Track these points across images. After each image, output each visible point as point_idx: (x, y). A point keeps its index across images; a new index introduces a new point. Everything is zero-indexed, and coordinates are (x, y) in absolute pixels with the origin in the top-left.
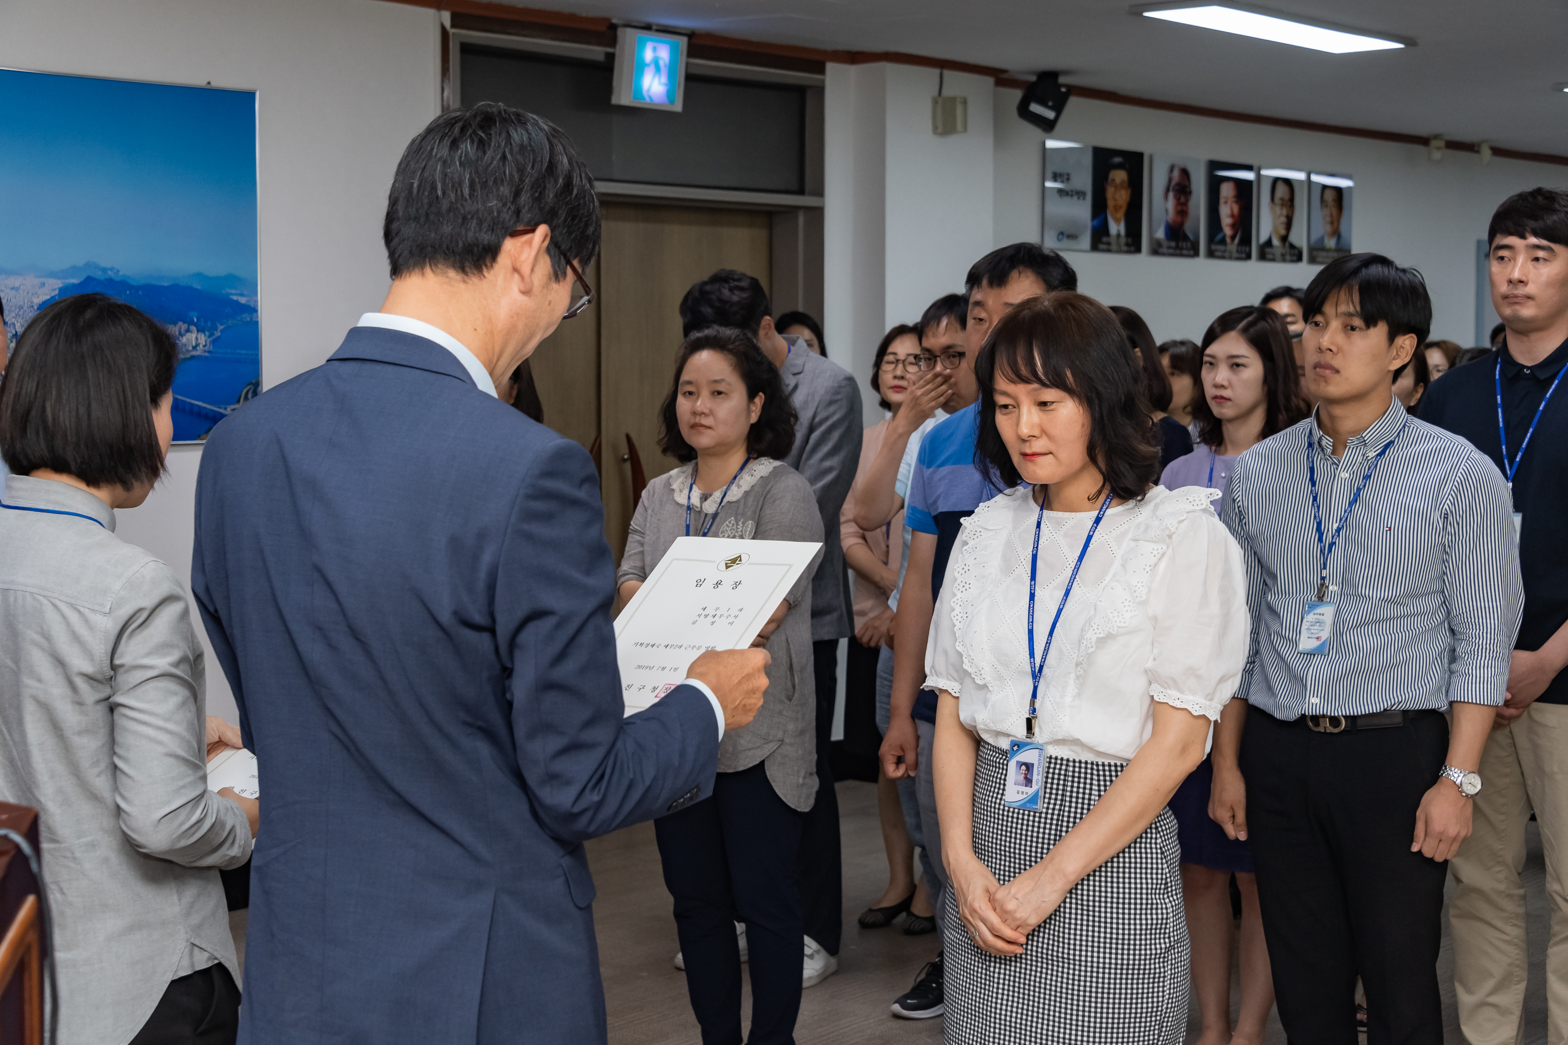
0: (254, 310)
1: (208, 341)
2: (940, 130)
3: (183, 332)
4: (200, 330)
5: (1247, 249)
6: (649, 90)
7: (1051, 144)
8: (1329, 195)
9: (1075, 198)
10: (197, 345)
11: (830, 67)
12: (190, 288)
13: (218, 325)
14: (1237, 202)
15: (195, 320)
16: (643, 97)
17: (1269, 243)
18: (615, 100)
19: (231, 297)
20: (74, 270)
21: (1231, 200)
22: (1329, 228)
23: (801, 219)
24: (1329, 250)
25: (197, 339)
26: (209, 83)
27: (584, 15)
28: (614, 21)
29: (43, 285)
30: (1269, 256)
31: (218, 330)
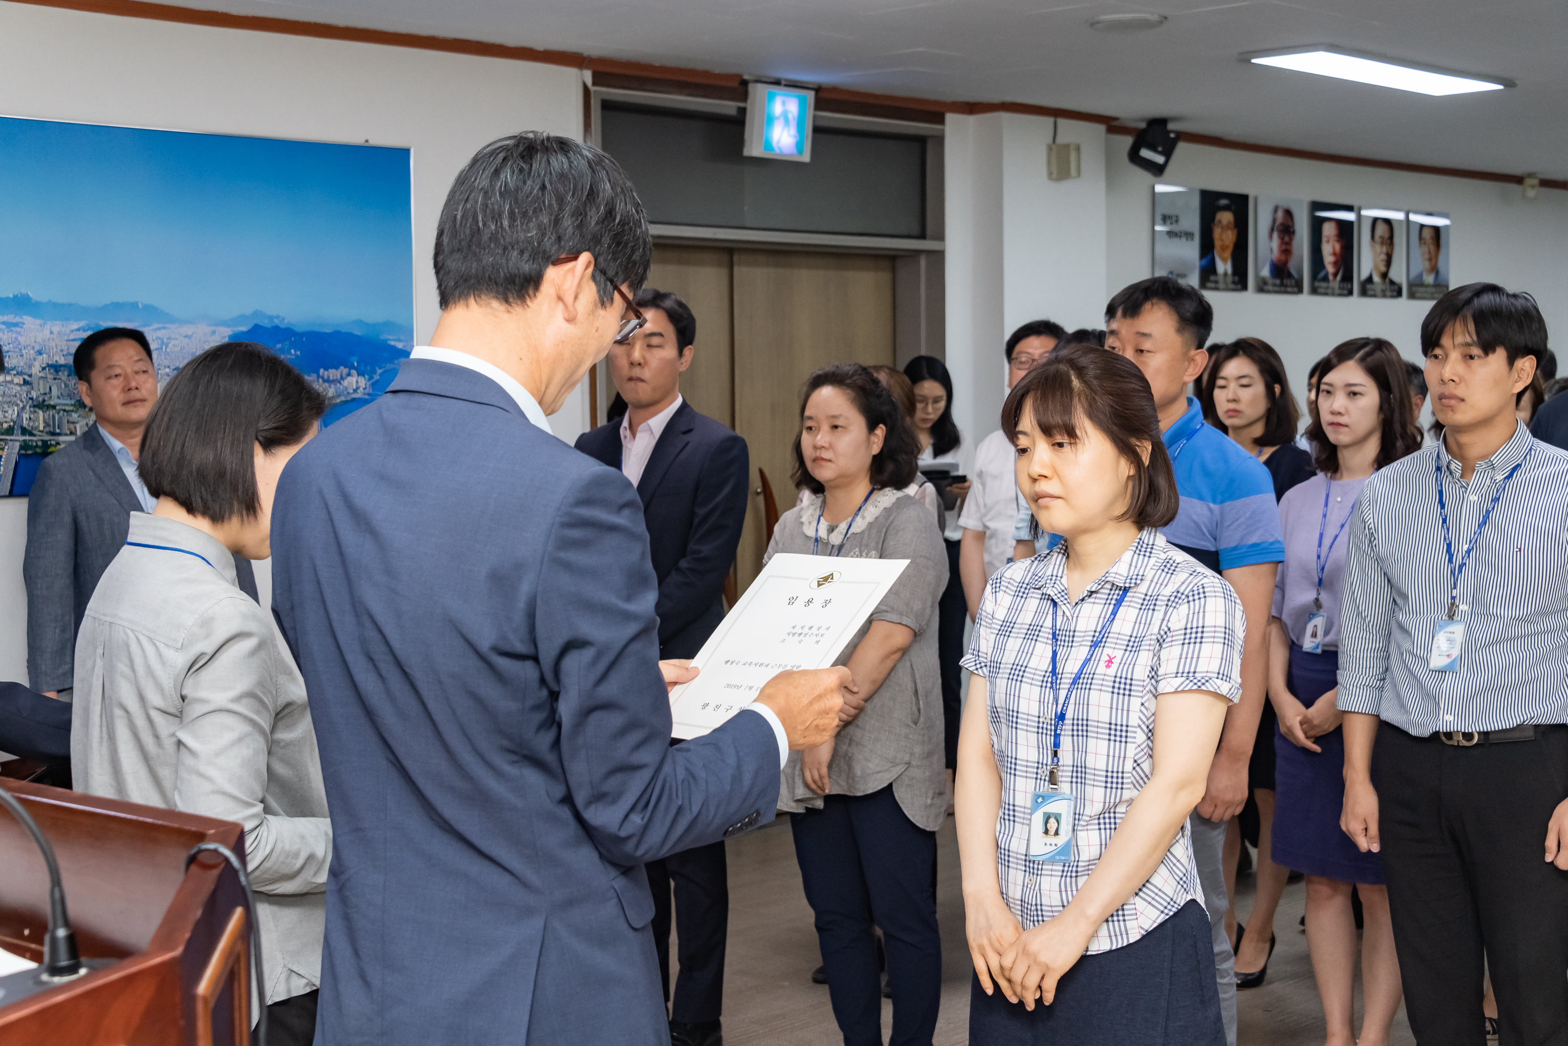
1: (368, 384)
2: (1054, 176)
3: (344, 375)
4: (361, 373)
5: (1349, 286)
6: (779, 142)
7: (1160, 188)
8: (1427, 234)
9: (1184, 239)
10: (358, 388)
11: (950, 117)
12: (351, 334)
13: (377, 368)
14: (1338, 241)
15: (356, 364)
16: (774, 150)
17: (1370, 280)
18: (748, 151)
19: (389, 342)
20: (242, 318)
21: (1333, 239)
22: (1427, 265)
23: (923, 263)
24: (1428, 286)
25: (357, 382)
26: (367, 141)
27: (717, 72)
28: (746, 77)
29: (214, 333)
30: (1370, 292)
31: (375, 373)
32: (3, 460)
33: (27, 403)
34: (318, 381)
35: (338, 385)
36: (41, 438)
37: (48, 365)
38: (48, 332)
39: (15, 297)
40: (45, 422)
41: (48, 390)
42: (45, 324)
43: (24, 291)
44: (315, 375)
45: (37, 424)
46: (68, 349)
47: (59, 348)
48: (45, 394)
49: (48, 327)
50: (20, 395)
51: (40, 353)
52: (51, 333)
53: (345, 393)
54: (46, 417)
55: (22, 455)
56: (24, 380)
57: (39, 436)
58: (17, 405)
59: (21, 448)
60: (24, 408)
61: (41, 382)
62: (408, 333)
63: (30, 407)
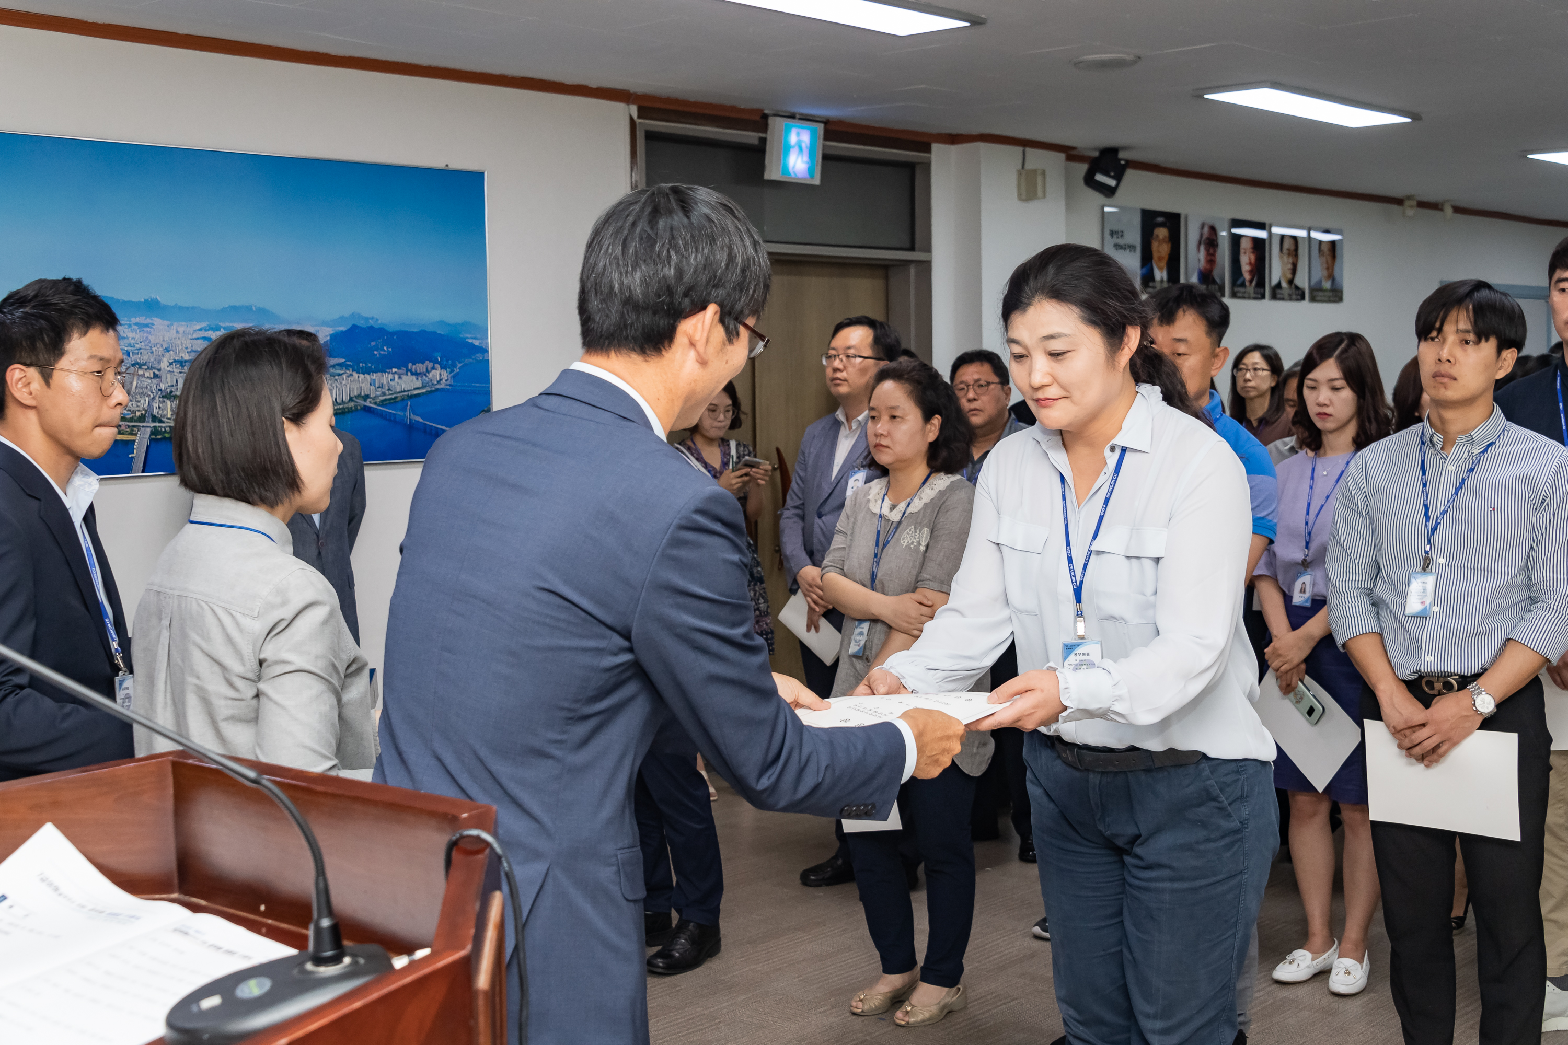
0: (484, 351)
1: (449, 376)
2: (1024, 197)
3: (429, 369)
4: (443, 367)
5: (1262, 291)
6: (794, 167)
7: (1107, 209)
8: (1325, 248)
9: (1128, 251)
10: (441, 380)
11: (935, 147)
12: (435, 333)
13: (457, 363)
14: (1253, 252)
15: (439, 359)
16: (790, 174)
17: (1279, 285)
18: (768, 176)
19: (467, 340)
20: (341, 320)
21: (1249, 251)
22: (1325, 273)
23: (912, 270)
24: (1326, 290)
25: (440, 375)
26: (447, 165)
27: (742, 107)
28: (766, 112)
30: (1279, 296)
31: (456, 368)
32: (136, 444)
33: (157, 394)
34: (407, 374)
35: (424, 377)
36: (169, 424)
37: (175, 361)
38: (175, 330)
39: (146, 301)
40: (172, 410)
41: (175, 382)
42: (172, 325)
43: (153, 296)
44: (405, 369)
45: (165, 412)
46: (192, 346)
47: (184, 346)
48: (172, 386)
49: (174, 327)
50: (151, 387)
51: (167, 350)
52: (178, 332)
53: (430, 384)
54: (174, 406)
55: (153, 439)
56: (154, 373)
57: (167, 422)
58: (148, 396)
59: (152, 433)
60: (154, 398)
61: (169, 375)
62: (483, 331)
63: (159, 397)
